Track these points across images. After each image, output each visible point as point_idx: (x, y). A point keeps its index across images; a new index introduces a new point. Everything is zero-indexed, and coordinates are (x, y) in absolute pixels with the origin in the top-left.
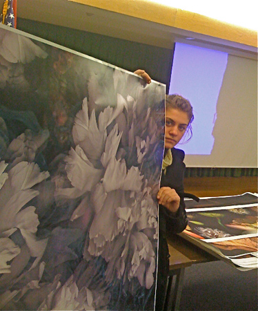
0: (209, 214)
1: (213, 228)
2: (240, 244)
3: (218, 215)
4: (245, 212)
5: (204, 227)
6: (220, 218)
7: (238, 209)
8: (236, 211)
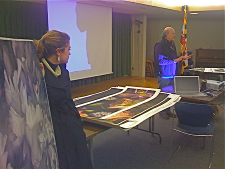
0: (95, 104)
1: (101, 111)
2: (119, 116)
3: (100, 103)
4: (114, 99)
5: (95, 112)
6: (102, 105)
7: (110, 98)
8: (109, 99)
